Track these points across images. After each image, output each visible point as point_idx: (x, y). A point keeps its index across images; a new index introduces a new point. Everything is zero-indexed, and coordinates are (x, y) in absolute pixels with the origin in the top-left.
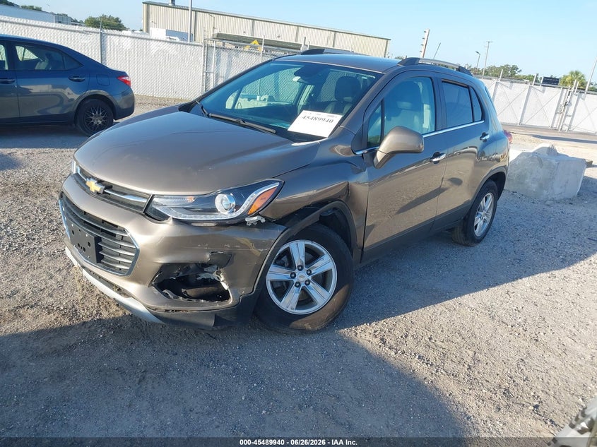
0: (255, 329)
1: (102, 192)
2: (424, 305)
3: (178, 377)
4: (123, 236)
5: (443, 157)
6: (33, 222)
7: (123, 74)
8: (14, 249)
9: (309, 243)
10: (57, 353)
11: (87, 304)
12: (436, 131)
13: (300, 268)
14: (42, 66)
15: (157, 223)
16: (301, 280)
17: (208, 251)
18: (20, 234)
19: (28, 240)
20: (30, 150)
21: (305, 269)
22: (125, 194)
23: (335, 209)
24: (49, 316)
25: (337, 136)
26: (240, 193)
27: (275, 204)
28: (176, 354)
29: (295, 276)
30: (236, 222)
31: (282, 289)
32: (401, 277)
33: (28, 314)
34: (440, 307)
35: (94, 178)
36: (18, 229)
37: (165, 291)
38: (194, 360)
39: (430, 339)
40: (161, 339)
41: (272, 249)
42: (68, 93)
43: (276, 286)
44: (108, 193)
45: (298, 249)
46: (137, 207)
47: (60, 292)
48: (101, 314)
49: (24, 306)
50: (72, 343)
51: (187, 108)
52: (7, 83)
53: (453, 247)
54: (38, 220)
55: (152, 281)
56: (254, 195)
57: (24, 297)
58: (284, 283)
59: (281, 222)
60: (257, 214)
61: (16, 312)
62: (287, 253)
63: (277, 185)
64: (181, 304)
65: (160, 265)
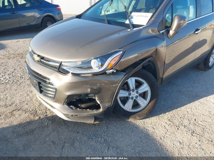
0: (113, 118)
1: (39, 61)
2: (190, 102)
3: (79, 145)
4: (49, 82)
5: (199, 31)
6: (23, 70)
7: (58, 6)
8: (15, 82)
9: (137, 78)
10: (27, 133)
11: (41, 108)
12: (196, 18)
13: (133, 90)
14: (28, 5)
15: (64, 75)
16: (133, 96)
17: (89, 88)
18: (18, 76)
19: (21, 78)
20: (25, 39)
21: (135, 91)
22: (49, 61)
23: (149, 61)
24: (25, 115)
25: (151, 24)
26: (103, 58)
27: (121, 62)
28: (78, 132)
29: (131, 94)
30: (102, 73)
31: (125, 100)
32: (177, 88)
33: (17, 113)
34: (197, 103)
35: (36, 54)
36: (17, 73)
37: (71, 106)
38: (86, 136)
39: (195, 120)
40: (72, 125)
41: (120, 84)
42: (37, 15)
43: (122, 99)
44: (43, 61)
45: (132, 82)
46: (55, 67)
47: (31, 102)
48: (47, 112)
49: (15, 110)
50: (34, 128)
51: (79, 17)
52: (14, 13)
53: (199, 72)
54: (25, 69)
55: (64, 103)
56: (110, 59)
57: (16, 106)
58: (126, 98)
59: (123, 71)
60: (112, 69)
61: (12, 113)
62: (127, 84)
63: (121, 52)
64: (78, 112)
65: (67, 96)
